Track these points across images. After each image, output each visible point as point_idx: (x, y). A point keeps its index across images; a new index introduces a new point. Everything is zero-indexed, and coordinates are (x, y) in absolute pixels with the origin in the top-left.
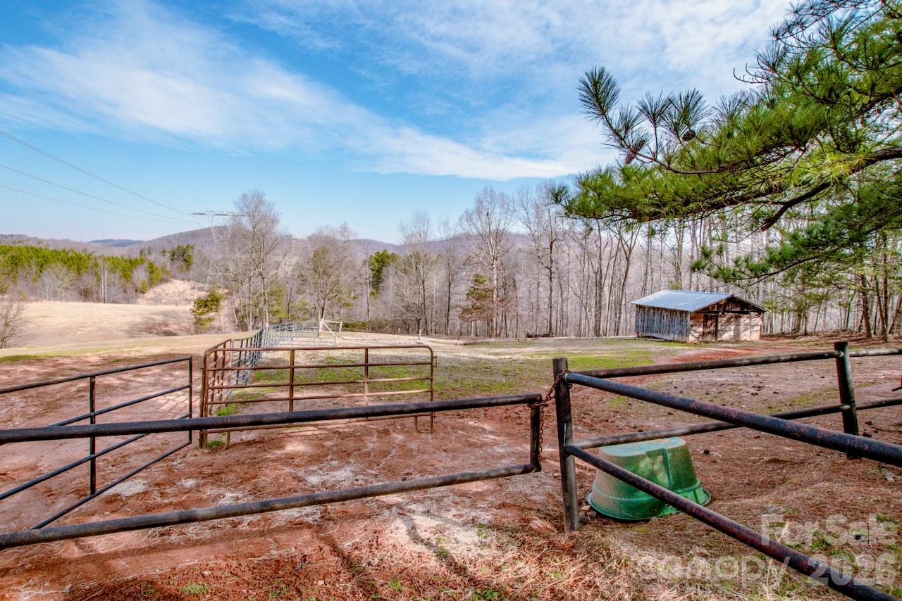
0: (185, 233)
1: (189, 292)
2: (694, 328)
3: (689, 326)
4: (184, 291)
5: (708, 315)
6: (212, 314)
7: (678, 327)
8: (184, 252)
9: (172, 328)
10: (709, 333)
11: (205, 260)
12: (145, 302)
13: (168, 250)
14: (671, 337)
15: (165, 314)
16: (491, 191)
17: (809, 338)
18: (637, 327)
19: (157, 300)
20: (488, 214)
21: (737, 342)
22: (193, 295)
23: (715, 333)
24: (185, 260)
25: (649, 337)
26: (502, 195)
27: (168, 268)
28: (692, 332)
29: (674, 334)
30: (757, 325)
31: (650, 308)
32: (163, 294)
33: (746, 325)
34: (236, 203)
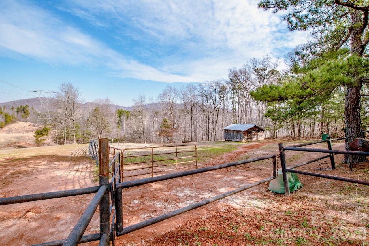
0: (23, 100)
1: (27, 127)
2: (244, 137)
3: (243, 136)
4: (25, 127)
5: (248, 132)
6: (44, 137)
7: (239, 137)
8: (24, 109)
9: (22, 144)
10: (249, 138)
11: (35, 112)
12: (3, 132)
13: (15, 108)
14: (237, 140)
15: (17, 138)
16: (170, 87)
17: (278, 139)
18: (225, 137)
19: (10, 131)
20: (169, 96)
21: (258, 141)
22: (30, 129)
23: (251, 138)
24: (24, 112)
25: (229, 141)
26: (174, 89)
27: (16, 116)
28: (244, 138)
29: (238, 139)
30: (263, 135)
31: (229, 130)
32: (13, 128)
33: (260, 135)
34: (59, 87)
